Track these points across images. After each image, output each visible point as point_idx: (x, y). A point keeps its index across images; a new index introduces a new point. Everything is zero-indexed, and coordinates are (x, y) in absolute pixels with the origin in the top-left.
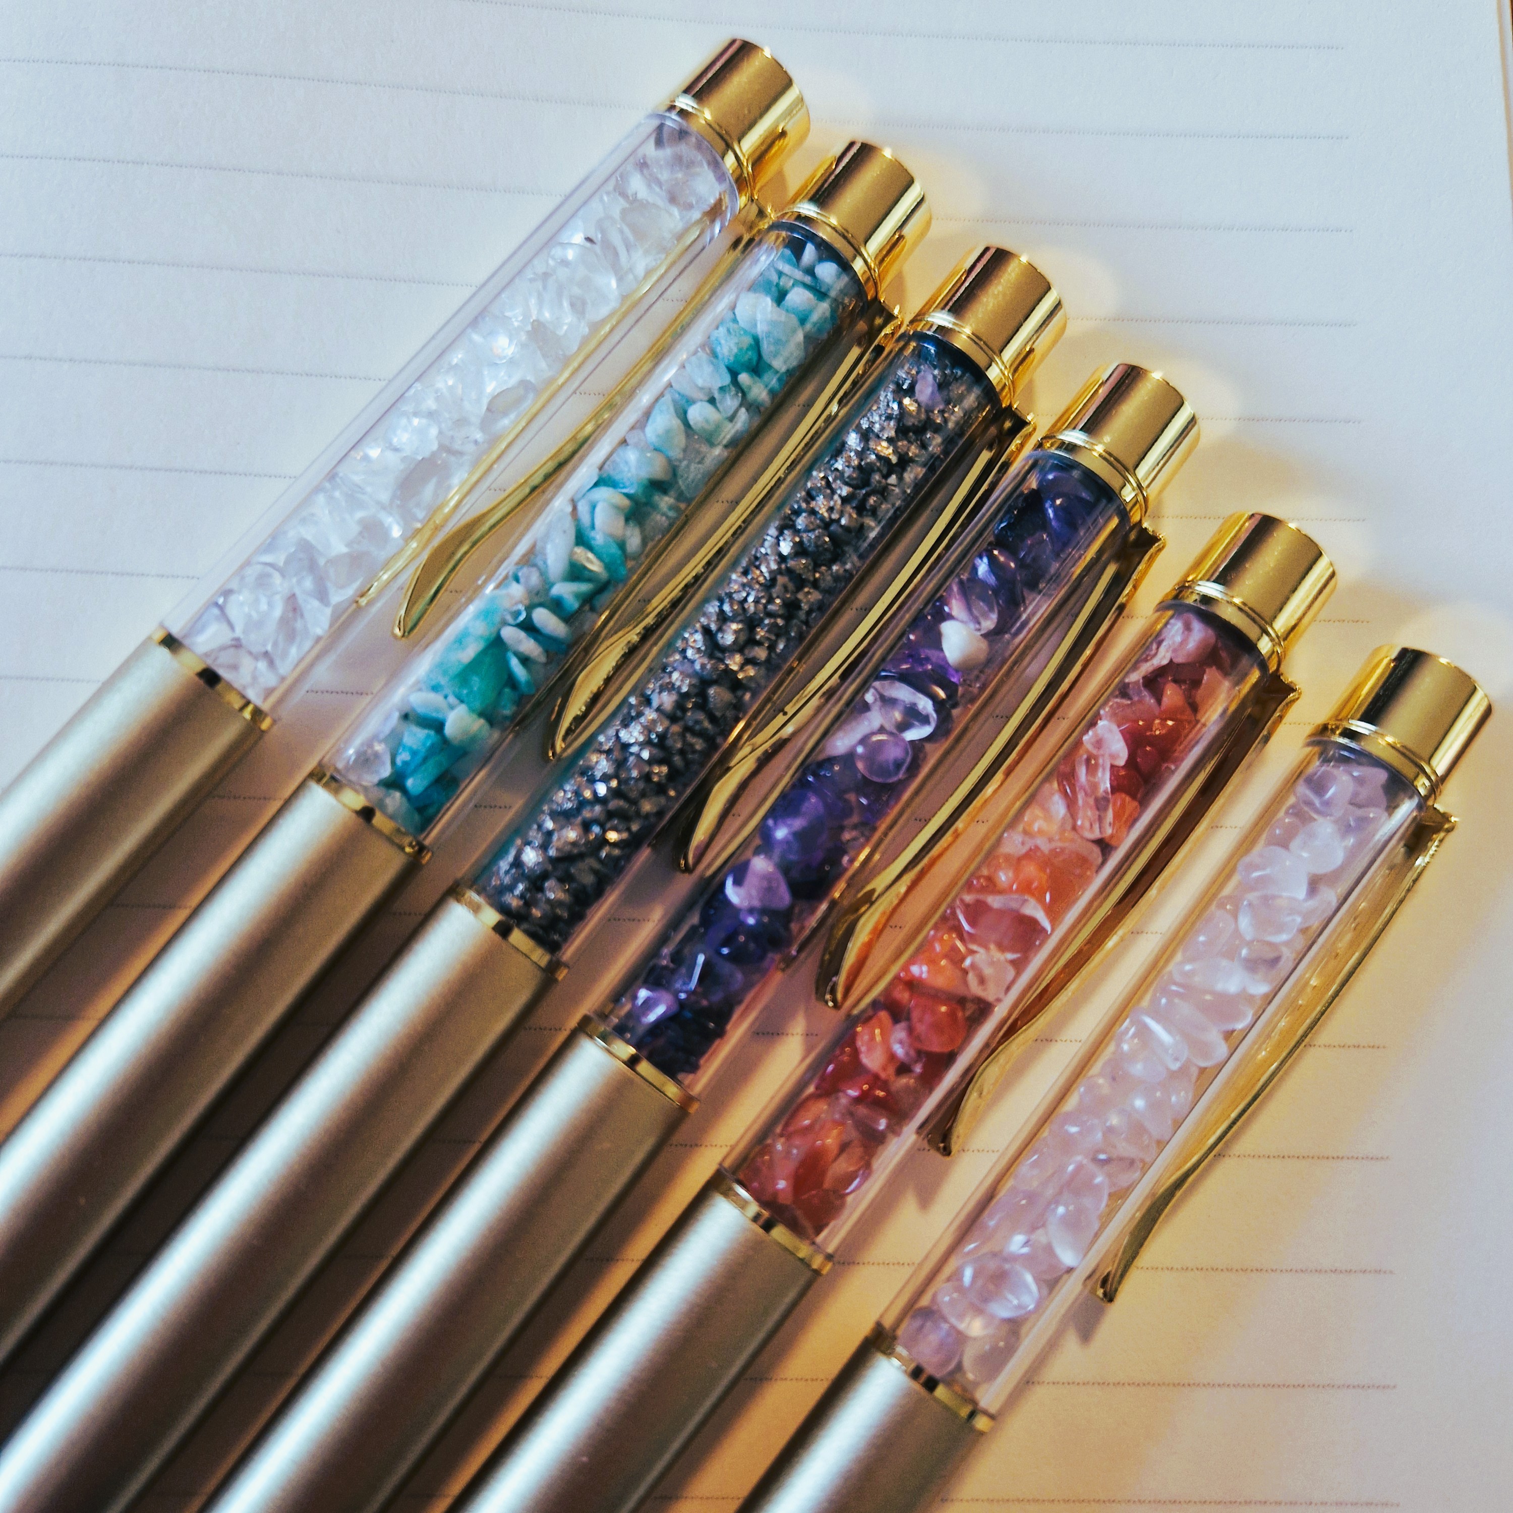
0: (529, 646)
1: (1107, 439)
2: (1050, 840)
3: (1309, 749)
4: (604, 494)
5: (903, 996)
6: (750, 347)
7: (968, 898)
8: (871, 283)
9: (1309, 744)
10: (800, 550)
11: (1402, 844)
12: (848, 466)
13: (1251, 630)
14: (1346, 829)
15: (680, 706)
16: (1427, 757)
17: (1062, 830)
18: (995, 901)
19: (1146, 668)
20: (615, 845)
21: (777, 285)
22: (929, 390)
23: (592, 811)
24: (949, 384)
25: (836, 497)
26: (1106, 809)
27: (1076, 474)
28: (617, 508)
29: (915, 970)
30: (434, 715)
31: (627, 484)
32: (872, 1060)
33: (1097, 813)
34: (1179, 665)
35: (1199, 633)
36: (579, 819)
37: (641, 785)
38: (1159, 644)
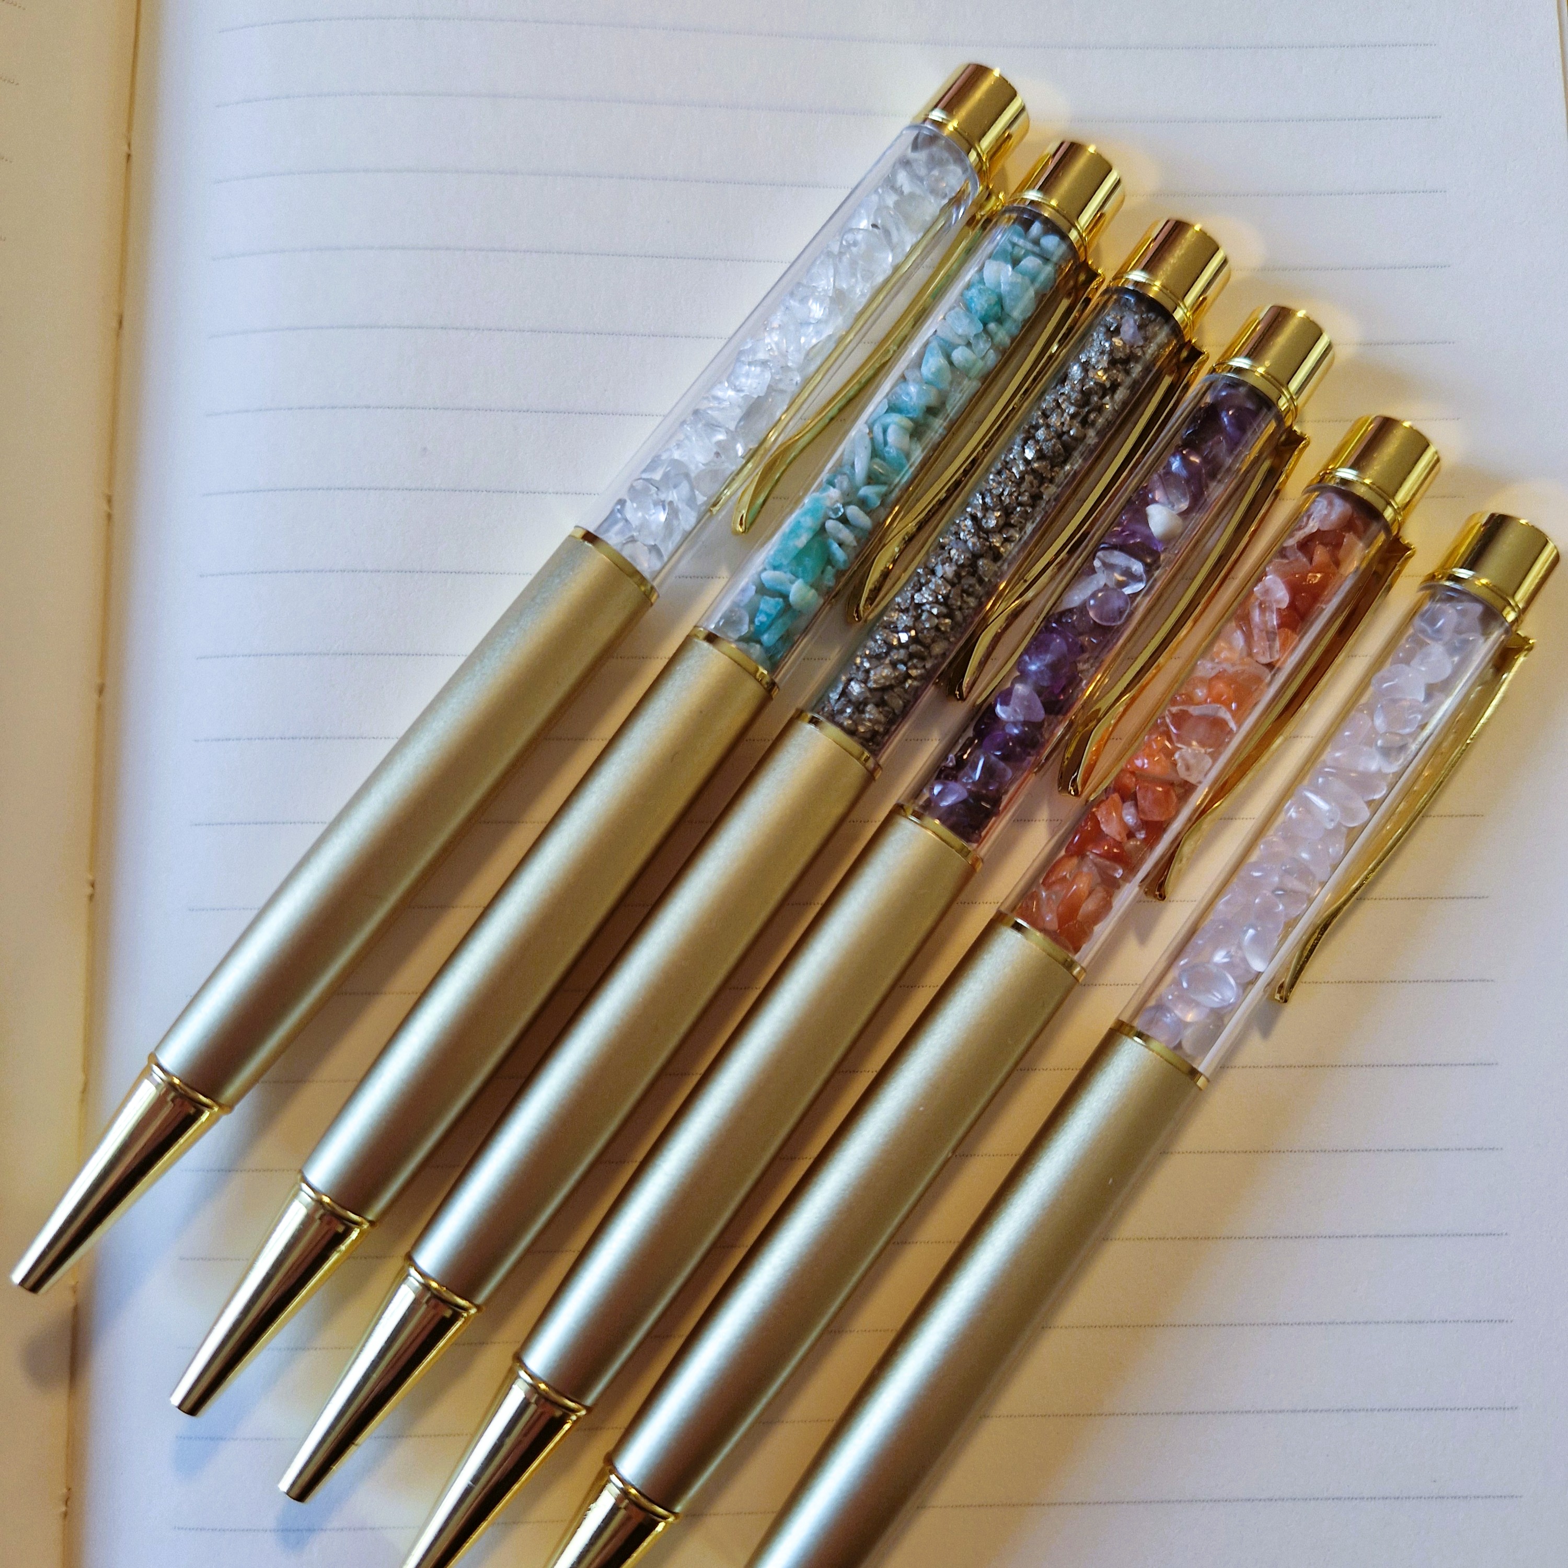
0: (846, 534)
1: (1267, 363)
2: (1233, 665)
3: (1421, 593)
4: (895, 418)
5: (1129, 781)
6: (996, 303)
7: (1174, 709)
8: (1082, 248)
9: (1422, 589)
10: (1040, 455)
11: (1490, 665)
12: (1073, 391)
13: (1378, 503)
14: (1452, 650)
15: (957, 574)
16: (1511, 592)
17: (1242, 659)
18: (1194, 710)
19: (1300, 535)
20: (915, 678)
21: (1011, 254)
22: (1132, 331)
23: (898, 653)
24: (1147, 325)
25: (1065, 415)
26: (1274, 640)
27: (1242, 390)
28: (904, 428)
29: (1139, 763)
30: (778, 587)
31: (911, 411)
32: (1110, 828)
33: (1268, 643)
34: (1324, 532)
35: (1340, 508)
36: (887, 661)
37: (933, 633)
38: (1309, 517)
